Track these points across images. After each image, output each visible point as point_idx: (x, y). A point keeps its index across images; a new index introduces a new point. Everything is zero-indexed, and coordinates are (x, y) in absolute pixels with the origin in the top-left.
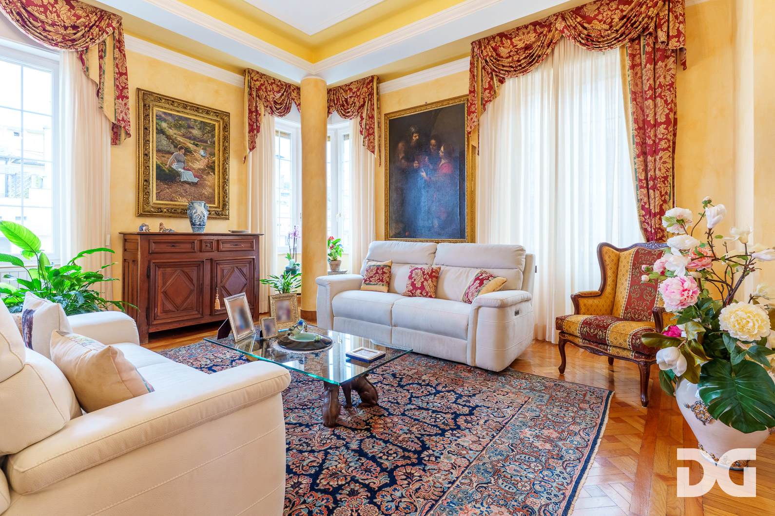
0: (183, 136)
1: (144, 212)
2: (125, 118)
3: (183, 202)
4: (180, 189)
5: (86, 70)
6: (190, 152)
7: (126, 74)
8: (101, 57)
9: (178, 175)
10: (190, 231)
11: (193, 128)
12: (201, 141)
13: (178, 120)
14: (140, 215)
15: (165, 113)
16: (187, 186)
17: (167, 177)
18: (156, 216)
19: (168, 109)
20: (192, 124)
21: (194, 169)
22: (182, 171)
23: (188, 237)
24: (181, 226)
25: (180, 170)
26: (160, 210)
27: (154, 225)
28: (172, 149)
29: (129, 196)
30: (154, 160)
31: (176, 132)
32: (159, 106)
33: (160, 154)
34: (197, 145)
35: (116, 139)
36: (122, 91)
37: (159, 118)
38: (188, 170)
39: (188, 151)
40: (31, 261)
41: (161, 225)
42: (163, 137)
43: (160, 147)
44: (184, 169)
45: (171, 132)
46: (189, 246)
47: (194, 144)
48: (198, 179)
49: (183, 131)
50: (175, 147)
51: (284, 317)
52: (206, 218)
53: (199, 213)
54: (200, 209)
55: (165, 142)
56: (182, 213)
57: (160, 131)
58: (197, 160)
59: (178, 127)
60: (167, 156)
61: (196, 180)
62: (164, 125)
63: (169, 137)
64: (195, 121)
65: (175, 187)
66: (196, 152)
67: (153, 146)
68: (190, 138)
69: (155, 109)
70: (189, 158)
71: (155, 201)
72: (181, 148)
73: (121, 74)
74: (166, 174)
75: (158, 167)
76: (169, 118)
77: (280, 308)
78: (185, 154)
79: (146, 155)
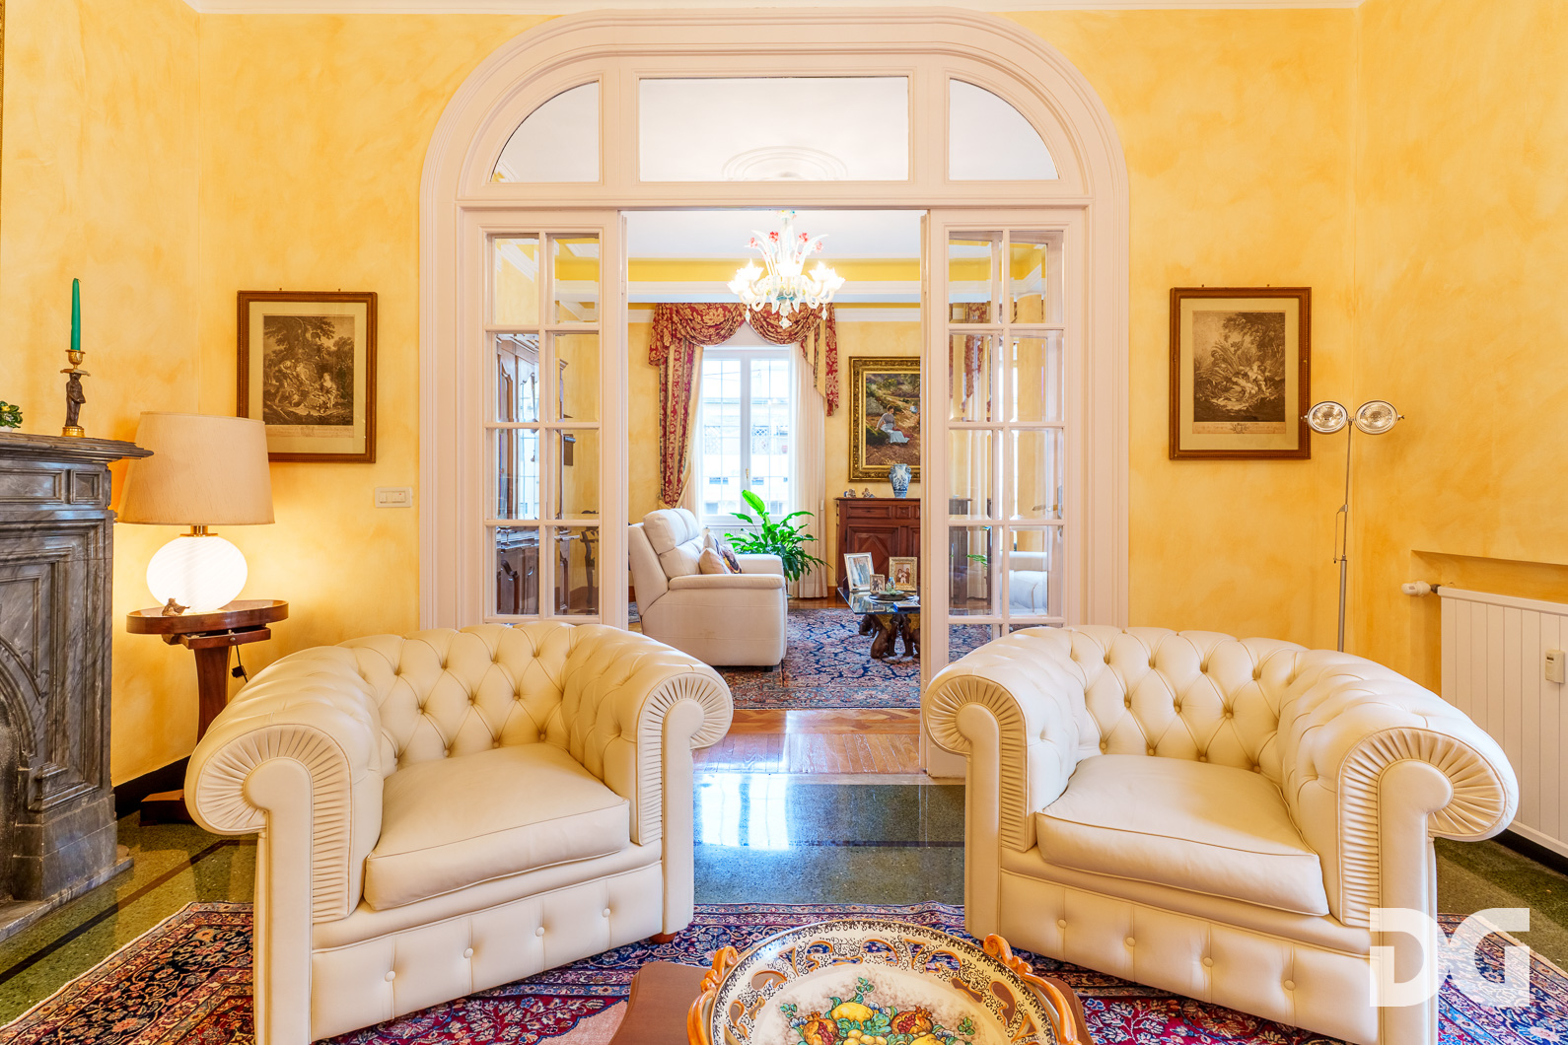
0: (893, 394)
1: (855, 477)
2: (834, 391)
3: (889, 465)
4: (889, 452)
5: (805, 355)
6: (900, 410)
7: (835, 349)
8: (816, 340)
9: (888, 436)
10: (893, 496)
11: (902, 384)
12: (912, 396)
13: (887, 379)
14: (851, 481)
15: (874, 375)
16: (897, 447)
17: (877, 440)
18: (861, 481)
19: (877, 370)
20: (901, 379)
21: (904, 428)
22: (892, 432)
23: (883, 503)
24: (883, 491)
25: (889, 431)
26: (867, 474)
27: (859, 490)
28: (882, 411)
29: (842, 463)
30: (864, 424)
31: (885, 391)
32: (868, 370)
33: (870, 418)
34: (907, 402)
35: (830, 412)
36: (831, 366)
37: (869, 381)
38: (898, 430)
39: (897, 410)
40: (758, 520)
41: (866, 490)
42: (873, 399)
43: (870, 411)
44: (893, 429)
45: (880, 393)
46: (884, 511)
47: (904, 401)
48: (908, 439)
49: (892, 389)
50: (885, 407)
51: (903, 579)
52: (907, 482)
53: (899, 476)
54: (902, 473)
55: (874, 404)
56: (885, 477)
57: (870, 394)
58: (907, 418)
59: (887, 386)
60: (876, 418)
61: (906, 440)
62: (874, 387)
63: (878, 399)
64: (906, 375)
65: (885, 450)
66: (905, 409)
67: (862, 411)
68: (899, 396)
69: (865, 373)
70: (898, 417)
71: (864, 466)
72: (891, 408)
73: (831, 350)
74: (875, 438)
75: (868, 431)
76: (879, 379)
77: (900, 570)
78: (894, 414)
79: (856, 421)
